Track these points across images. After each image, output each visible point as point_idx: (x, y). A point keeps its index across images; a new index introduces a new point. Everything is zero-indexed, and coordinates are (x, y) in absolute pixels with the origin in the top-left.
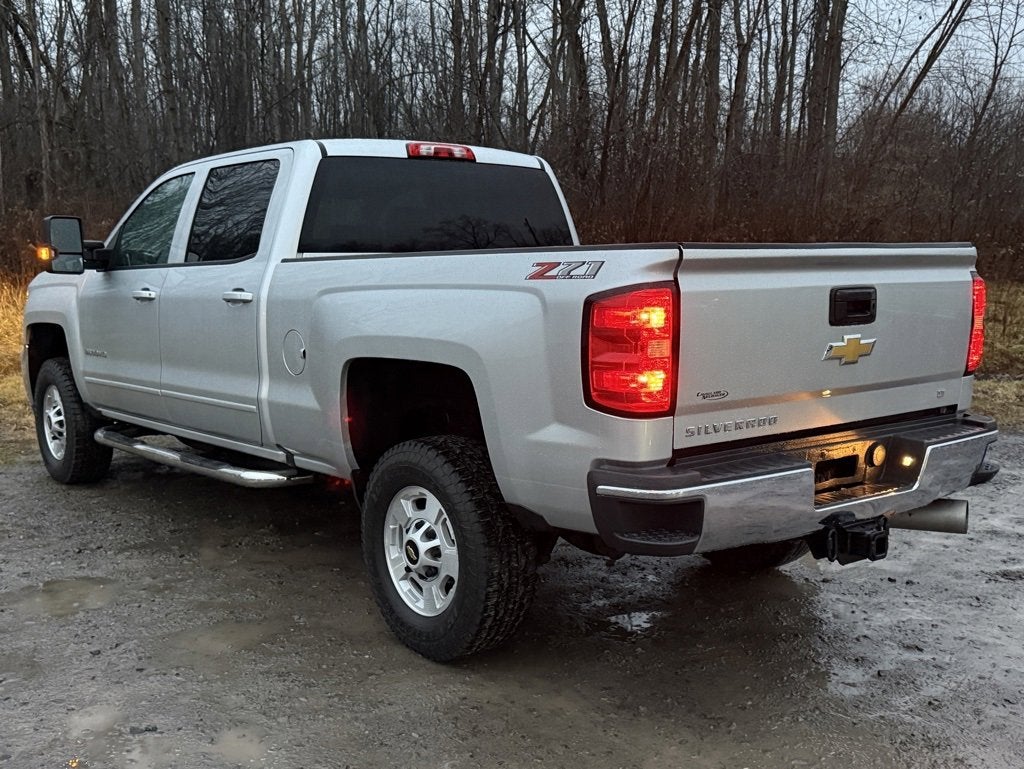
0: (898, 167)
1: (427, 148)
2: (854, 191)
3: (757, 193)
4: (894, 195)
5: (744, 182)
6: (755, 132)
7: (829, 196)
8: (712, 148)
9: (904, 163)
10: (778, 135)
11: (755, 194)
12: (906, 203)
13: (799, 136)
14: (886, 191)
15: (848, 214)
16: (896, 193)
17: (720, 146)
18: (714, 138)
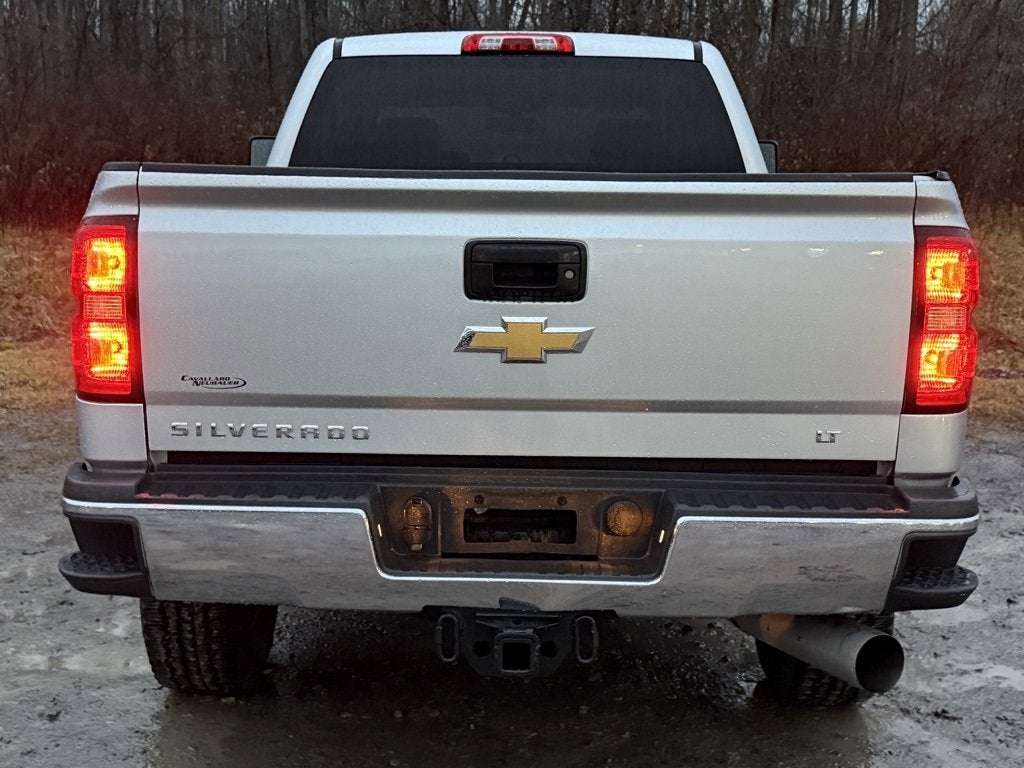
0: (1003, 67)
1: (492, 40)
2: (942, 99)
3: (812, 99)
4: (996, 106)
5: (794, 84)
6: (810, 20)
7: (909, 106)
8: (753, 40)
9: (1009, 62)
10: (840, 24)
11: (809, 102)
12: (1012, 117)
13: (867, 25)
14: (984, 100)
15: (934, 130)
16: (998, 103)
17: (764, 37)
18: (756, 25)
